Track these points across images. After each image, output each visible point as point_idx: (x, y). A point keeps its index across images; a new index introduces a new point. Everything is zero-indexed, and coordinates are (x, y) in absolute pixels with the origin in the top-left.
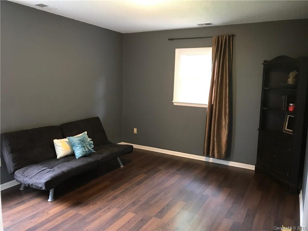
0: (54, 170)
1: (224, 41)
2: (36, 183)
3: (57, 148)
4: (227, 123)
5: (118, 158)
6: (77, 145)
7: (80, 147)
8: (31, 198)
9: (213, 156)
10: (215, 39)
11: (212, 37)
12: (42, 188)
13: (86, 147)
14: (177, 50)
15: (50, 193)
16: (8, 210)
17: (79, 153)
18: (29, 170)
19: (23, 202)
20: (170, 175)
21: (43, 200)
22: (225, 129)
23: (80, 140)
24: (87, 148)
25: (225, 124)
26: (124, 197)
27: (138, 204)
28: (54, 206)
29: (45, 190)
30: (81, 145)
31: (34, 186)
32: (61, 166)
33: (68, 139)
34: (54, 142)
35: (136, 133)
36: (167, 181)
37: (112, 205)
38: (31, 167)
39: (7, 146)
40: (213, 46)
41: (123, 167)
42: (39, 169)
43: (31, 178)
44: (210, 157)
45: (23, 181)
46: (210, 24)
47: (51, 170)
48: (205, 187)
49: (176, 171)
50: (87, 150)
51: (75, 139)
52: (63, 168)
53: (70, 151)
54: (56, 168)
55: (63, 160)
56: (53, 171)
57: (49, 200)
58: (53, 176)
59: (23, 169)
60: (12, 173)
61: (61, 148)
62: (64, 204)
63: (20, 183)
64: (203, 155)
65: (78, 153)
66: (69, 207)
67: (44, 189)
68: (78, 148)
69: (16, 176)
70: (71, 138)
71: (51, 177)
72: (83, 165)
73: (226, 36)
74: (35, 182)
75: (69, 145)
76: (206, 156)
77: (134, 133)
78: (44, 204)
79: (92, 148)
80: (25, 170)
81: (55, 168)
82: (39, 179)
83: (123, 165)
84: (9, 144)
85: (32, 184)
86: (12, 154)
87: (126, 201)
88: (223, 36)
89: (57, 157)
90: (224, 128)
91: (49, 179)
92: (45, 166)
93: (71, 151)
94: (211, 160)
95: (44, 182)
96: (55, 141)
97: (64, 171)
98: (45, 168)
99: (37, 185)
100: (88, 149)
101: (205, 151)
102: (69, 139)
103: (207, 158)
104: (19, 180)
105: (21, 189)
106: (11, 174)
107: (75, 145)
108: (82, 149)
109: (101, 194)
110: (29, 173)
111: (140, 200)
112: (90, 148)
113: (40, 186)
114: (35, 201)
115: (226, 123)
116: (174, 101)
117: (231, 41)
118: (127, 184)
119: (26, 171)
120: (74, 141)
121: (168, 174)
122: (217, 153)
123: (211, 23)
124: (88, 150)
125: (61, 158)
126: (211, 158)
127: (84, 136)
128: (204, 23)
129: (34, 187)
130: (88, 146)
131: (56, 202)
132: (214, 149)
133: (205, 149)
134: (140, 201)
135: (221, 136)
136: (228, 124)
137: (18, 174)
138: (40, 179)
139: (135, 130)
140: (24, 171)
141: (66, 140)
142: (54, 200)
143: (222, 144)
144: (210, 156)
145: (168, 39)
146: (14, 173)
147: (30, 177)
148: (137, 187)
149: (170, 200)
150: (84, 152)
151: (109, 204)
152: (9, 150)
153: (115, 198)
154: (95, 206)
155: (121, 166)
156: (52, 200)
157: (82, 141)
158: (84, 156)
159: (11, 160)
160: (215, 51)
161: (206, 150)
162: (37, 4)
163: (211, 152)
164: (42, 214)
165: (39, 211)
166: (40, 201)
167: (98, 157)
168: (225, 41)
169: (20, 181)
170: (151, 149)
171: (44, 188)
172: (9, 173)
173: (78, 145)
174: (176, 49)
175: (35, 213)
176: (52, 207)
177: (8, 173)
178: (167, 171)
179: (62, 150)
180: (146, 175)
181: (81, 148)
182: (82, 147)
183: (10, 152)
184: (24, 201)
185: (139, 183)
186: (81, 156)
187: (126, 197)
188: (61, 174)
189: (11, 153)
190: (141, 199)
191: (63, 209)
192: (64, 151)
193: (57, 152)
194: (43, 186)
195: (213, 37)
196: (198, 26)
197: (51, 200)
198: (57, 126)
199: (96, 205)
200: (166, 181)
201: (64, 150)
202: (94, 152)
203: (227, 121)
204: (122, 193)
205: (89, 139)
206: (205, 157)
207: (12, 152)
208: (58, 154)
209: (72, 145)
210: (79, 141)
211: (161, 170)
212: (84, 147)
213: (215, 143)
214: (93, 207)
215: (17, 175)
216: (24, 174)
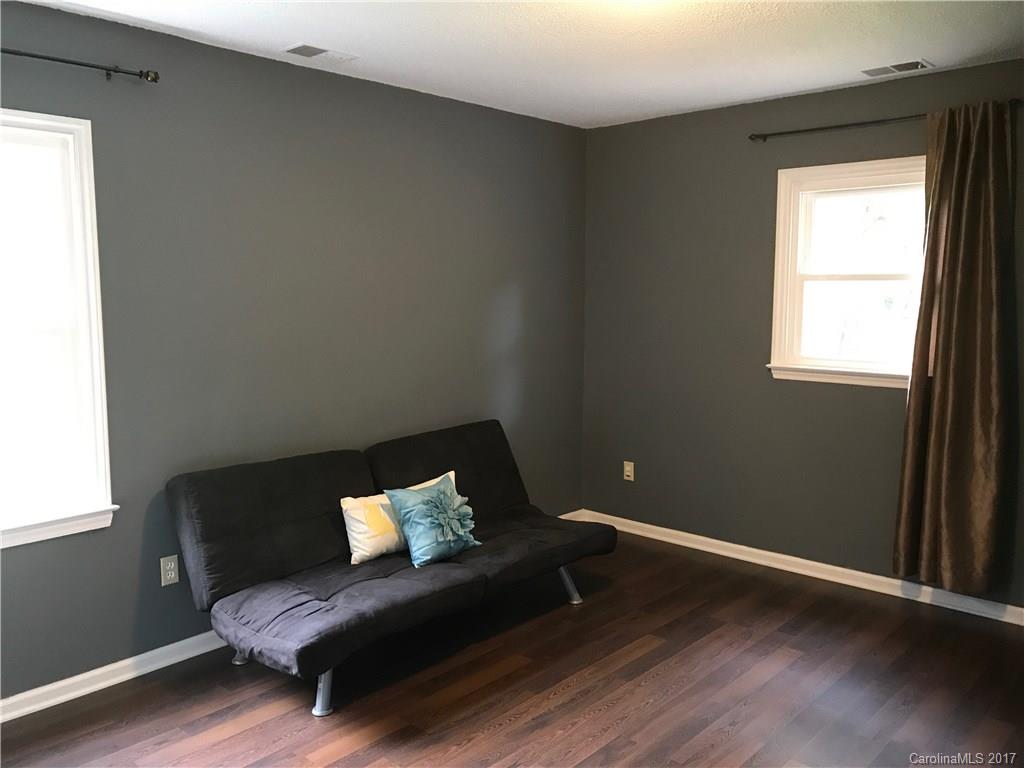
0: (332, 609)
1: (977, 127)
2: (271, 650)
3: (354, 529)
4: (995, 450)
5: (562, 568)
6: (417, 520)
7: (428, 525)
8: (261, 696)
9: (935, 581)
10: (938, 122)
11: (925, 115)
12: (288, 668)
13: (447, 529)
14: (785, 177)
15: (320, 685)
16: (183, 738)
17: (422, 548)
18: (255, 602)
19: (233, 710)
20: (755, 646)
21: (295, 710)
22: (987, 477)
23: (426, 503)
24: (452, 529)
25: (985, 457)
26: (573, 724)
27: (624, 756)
28: (330, 734)
29: (299, 675)
30: (430, 519)
31: (265, 658)
32: (357, 594)
33: (390, 498)
34: (342, 506)
35: (632, 479)
36: (742, 672)
37: (526, 752)
38: (264, 591)
39: (192, 517)
40: (930, 151)
41: (580, 601)
42: (284, 602)
43: (258, 632)
44: (922, 583)
45: (236, 637)
46: (915, 65)
47: (323, 604)
48: (903, 707)
49: (779, 630)
50: (450, 537)
51: (413, 497)
52: (364, 600)
53: (397, 538)
54: (340, 600)
55: (367, 569)
56: (328, 610)
57: (317, 711)
58: (327, 630)
59: (239, 596)
60: (206, 607)
61: (365, 528)
62: (364, 731)
63: (228, 642)
64: (894, 574)
65: (419, 549)
66: (377, 744)
67: (296, 675)
68: (421, 528)
69: (215, 618)
70: (399, 493)
71: (320, 633)
72: (433, 593)
73: (985, 105)
74: (267, 646)
75: (390, 517)
76: (903, 579)
77: (626, 478)
78: (300, 722)
79: (470, 532)
80: (244, 601)
81: (336, 600)
82: (283, 635)
83: (581, 597)
84: (198, 512)
85: (260, 652)
86: (205, 547)
87: (582, 740)
88: (974, 109)
89: (353, 559)
90: (980, 472)
91: (311, 640)
92: (307, 589)
93: (399, 537)
94: (926, 595)
95: (294, 650)
96: (347, 503)
97: (364, 614)
98: (305, 598)
99: (275, 657)
100: (454, 533)
101: (902, 560)
102: (393, 496)
103: (908, 584)
104: (224, 632)
105: (238, 663)
106: (203, 611)
107: (410, 518)
108: (433, 533)
109: (491, 705)
110: (256, 611)
111: (633, 739)
112: (461, 532)
113: (283, 660)
114: (272, 711)
115: (988, 451)
116: (775, 363)
117: (1008, 129)
118: (592, 669)
119: (246, 605)
120: (409, 504)
121: (750, 643)
122: (952, 568)
123: (919, 61)
124: (456, 538)
125: (363, 563)
126: (925, 588)
127: (442, 487)
128: (888, 65)
129: (267, 664)
130: (456, 525)
131: (336, 719)
132: (941, 551)
133: (902, 553)
134: (635, 743)
135: (970, 504)
136: (997, 454)
137: (222, 612)
138: (284, 637)
139: (629, 469)
140: (241, 604)
141: (382, 499)
142: (331, 711)
143: (973, 534)
144: (923, 579)
145: (750, 138)
146: (210, 607)
147: (259, 624)
148: (628, 686)
149: (751, 754)
150: (439, 543)
151: (518, 747)
152: (198, 531)
153: (540, 723)
154: (465, 751)
155: (571, 599)
156: (325, 713)
157: (436, 506)
158: (440, 560)
159: (204, 565)
160: (938, 168)
161: (906, 555)
162: (292, 47)
163: (924, 564)
164: (287, 760)
165: (277, 749)
166: (284, 712)
167: (488, 566)
168: (981, 127)
169: (227, 636)
170: (686, 539)
171: (295, 671)
172: (198, 607)
173: (420, 518)
174: (779, 171)
175: (262, 756)
176: (320, 739)
177: (195, 607)
178: (744, 629)
179: (367, 535)
180: (664, 641)
181: (431, 528)
182: (434, 528)
183: (199, 537)
184: (238, 705)
185: (634, 672)
186: (429, 558)
187: (580, 724)
188: (353, 622)
189: (202, 541)
190: (636, 738)
191: (356, 749)
192: (373, 539)
193: (352, 543)
194: (292, 663)
195: (929, 116)
196: (866, 77)
197: (322, 710)
198: (357, 452)
199: (469, 745)
200: (738, 671)
201: (374, 537)
202: (475, 546)
203: (994, 442)
204: (572, 706)
205: (459, 499)
206: (898, 582)
207: (207, 537)
208: (355, 549)
209: (401, 521)
210: (424, 504)
211: (721, 624)
212: (441, 526)
213: (944, 532)
214: (459, 754)
215: (217, 616)
216: (240, 614)
